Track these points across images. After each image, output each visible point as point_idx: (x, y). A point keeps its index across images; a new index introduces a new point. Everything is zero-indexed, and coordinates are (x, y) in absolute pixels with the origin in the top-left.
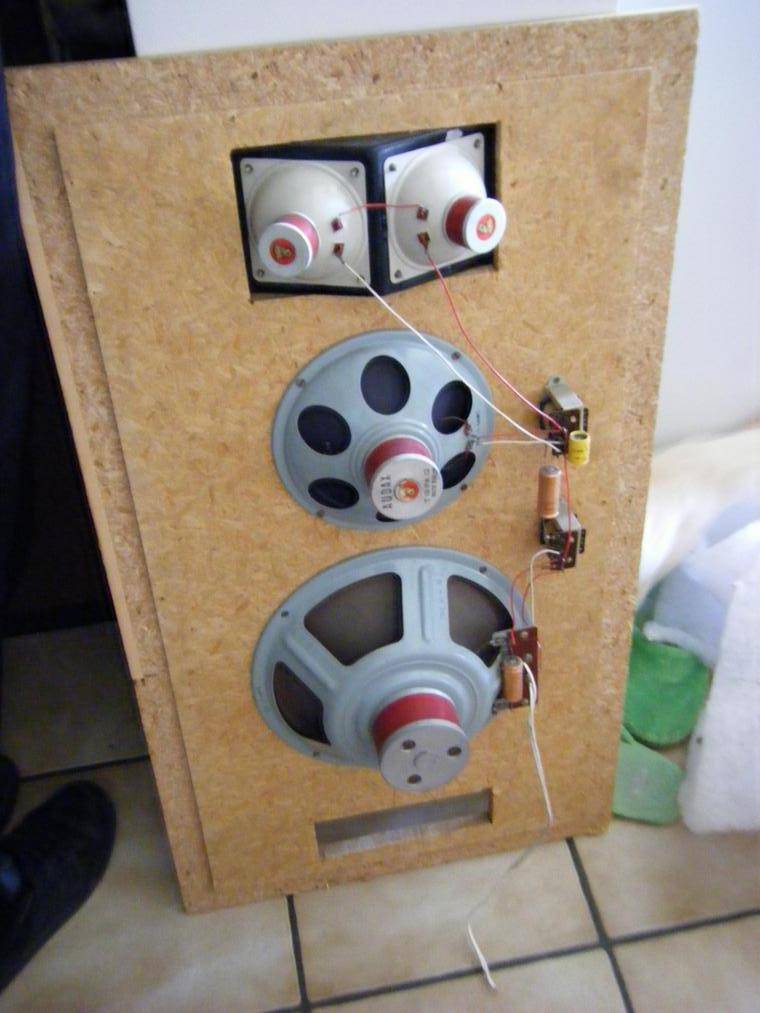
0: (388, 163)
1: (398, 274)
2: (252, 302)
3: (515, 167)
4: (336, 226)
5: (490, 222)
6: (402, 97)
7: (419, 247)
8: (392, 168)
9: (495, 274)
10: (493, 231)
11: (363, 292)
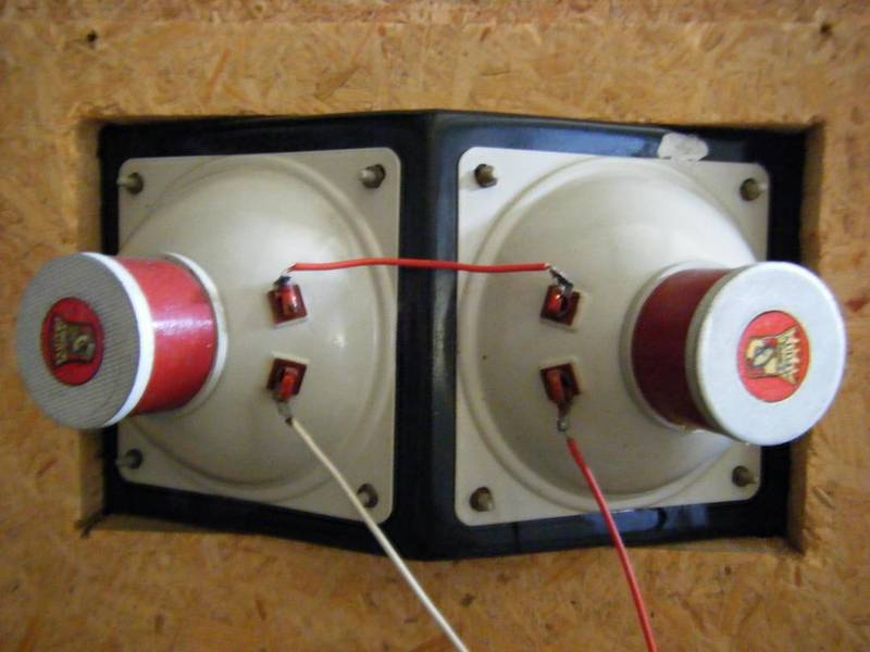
0: (471, 159)
1: (479, 500)
2: (87, 525)
3: (862, 255)
4: (282, 303)
5: (788, 339)
6: (543, 29)
7: (540, 409)
8: (483, 177)
9: (791, 563)
10: (799, 377)
11: (350, 536)
